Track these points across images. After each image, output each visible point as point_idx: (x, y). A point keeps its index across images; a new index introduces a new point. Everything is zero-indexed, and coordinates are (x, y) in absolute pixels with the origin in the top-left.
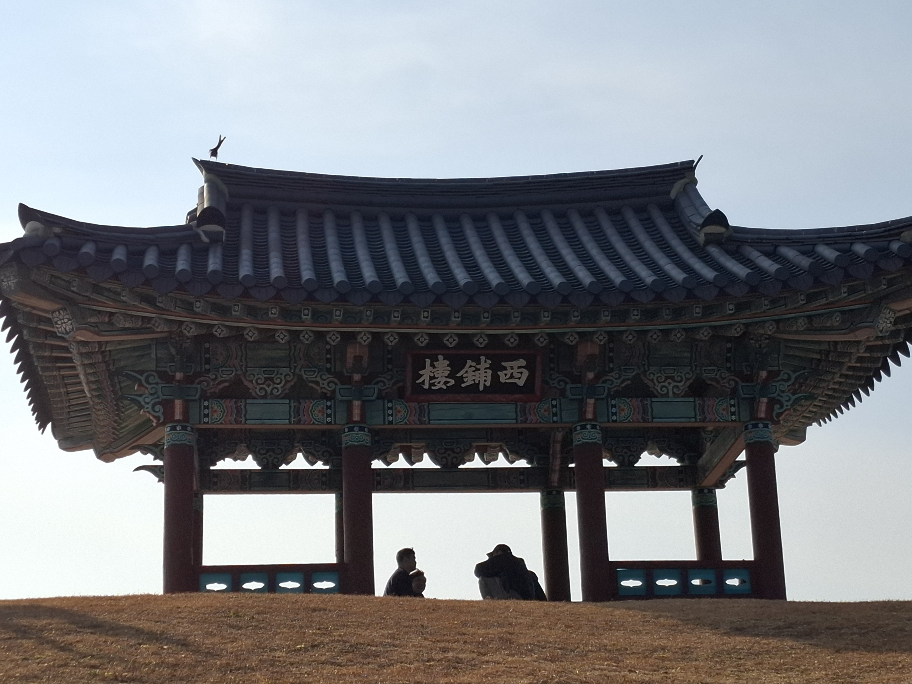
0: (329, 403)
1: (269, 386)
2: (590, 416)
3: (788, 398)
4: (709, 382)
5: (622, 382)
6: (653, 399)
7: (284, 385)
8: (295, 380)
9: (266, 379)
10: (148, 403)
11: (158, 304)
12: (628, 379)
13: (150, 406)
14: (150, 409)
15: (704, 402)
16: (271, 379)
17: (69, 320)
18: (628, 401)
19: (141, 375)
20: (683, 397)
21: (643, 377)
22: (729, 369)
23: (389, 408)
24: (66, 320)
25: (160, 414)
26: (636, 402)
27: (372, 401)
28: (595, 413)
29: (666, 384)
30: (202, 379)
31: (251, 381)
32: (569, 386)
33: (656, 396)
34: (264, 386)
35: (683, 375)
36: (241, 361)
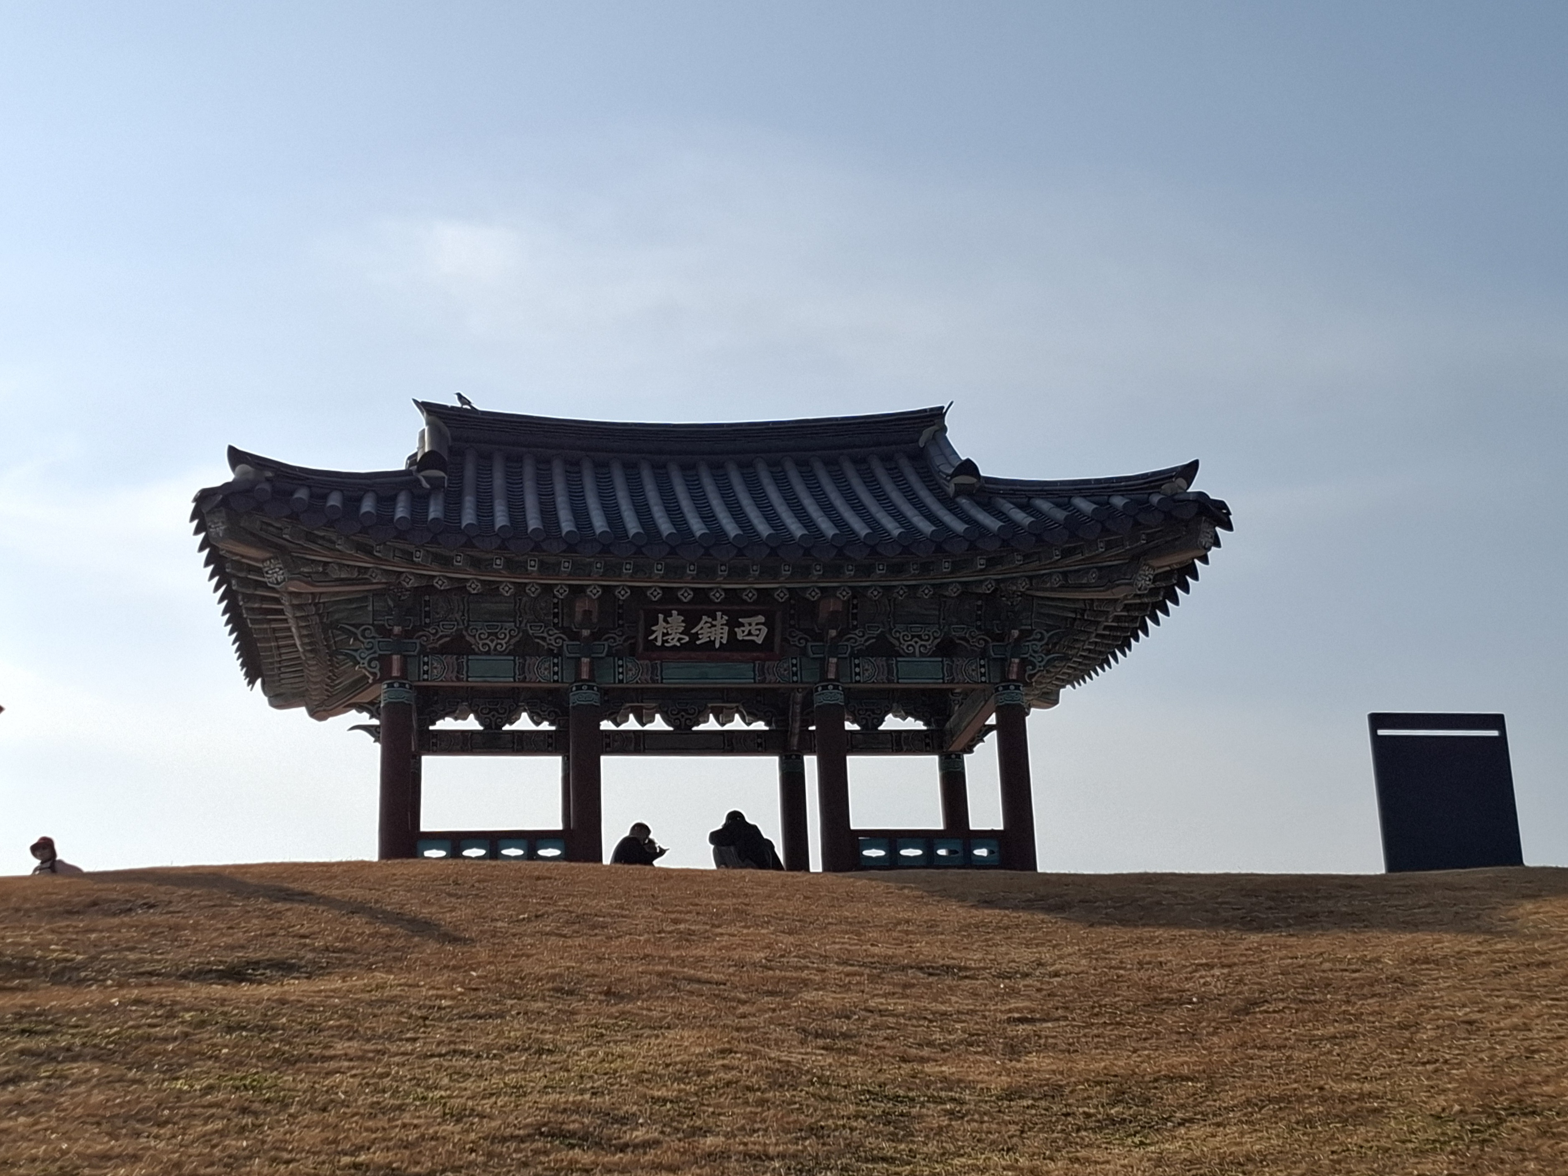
0: (556, 661)
1: (492, 641)
2: (831, 676)
3: (1040, 659)
4: (958, 641)
5: (866, 641)
6: (899, 659)
7: (510, 639)
8: (521, 634)
9: (490, 634)
10: (364, 659)
11: (376, 554)
12: (873, 638)
13: (366, 661)
14: (366, 665)
15: (953, 662)
16: (496, 634)
17: (281, 569)
18: (872, 660)
19: (357, 628)
20: (930, 656)
21: (888, 636)
22: (979, 628)
23: (619, 666)
24: (277, 570)
25: (376, 670)
26: (881, 661)
27: (602, 658)
28: (837, 673)
29: (912, 643)
30: (421, 633)
31: (474, 636)
32: (809, 644)
33: (901, 656)
34: (487, 641)
35: (930, 633)
36: (463, 615)
